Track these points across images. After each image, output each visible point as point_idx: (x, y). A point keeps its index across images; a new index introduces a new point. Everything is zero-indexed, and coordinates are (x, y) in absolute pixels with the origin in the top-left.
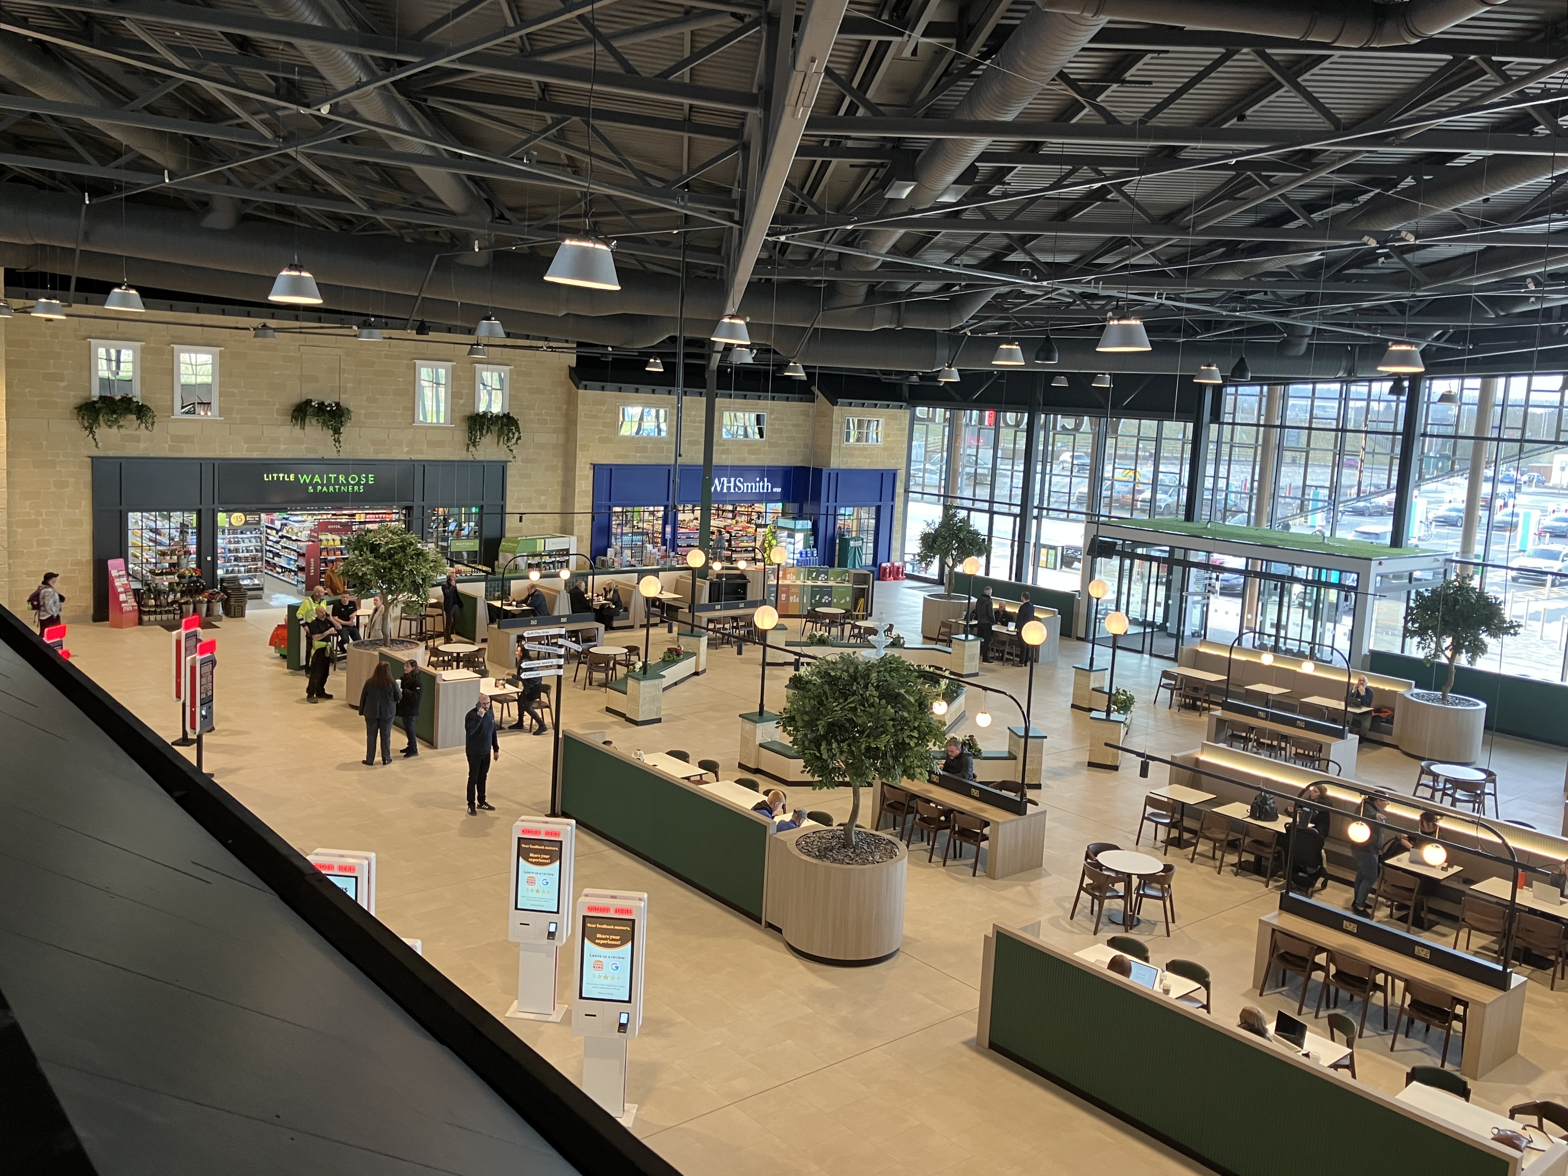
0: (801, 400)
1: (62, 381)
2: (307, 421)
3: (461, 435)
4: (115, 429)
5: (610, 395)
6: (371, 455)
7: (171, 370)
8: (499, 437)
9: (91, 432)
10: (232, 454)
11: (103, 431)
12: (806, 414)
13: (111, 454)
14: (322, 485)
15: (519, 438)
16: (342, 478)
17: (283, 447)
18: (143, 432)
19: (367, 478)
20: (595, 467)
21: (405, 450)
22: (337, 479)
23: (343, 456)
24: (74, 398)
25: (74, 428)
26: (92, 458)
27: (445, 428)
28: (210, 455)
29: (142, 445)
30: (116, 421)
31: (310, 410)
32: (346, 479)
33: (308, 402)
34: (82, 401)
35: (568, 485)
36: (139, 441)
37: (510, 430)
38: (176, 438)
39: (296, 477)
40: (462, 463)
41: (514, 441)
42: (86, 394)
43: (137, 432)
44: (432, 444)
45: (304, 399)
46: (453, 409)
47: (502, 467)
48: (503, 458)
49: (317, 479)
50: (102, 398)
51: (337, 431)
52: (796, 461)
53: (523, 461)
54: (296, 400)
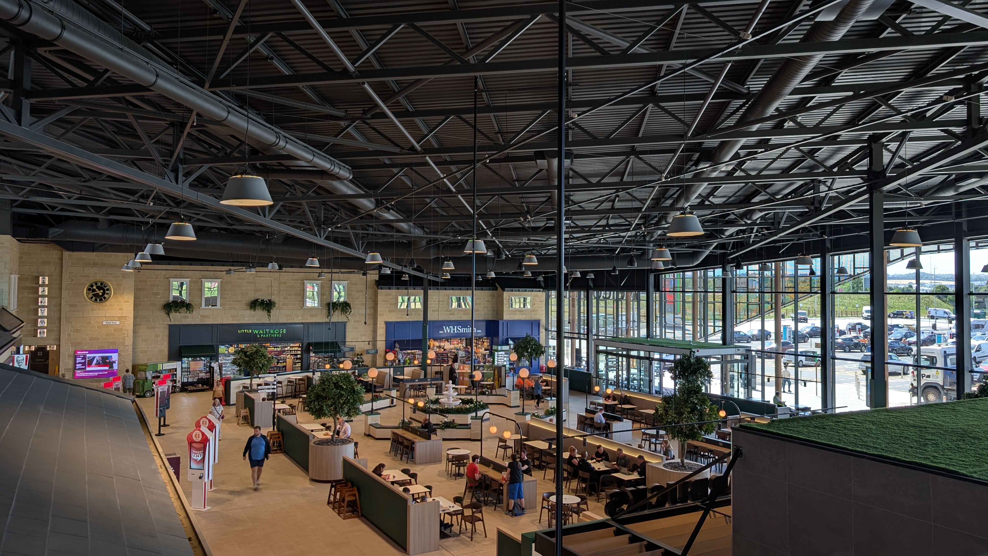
0: (489, 290)
1: (159, 295)
2: (257, 307)
3: (325, 311)
4: (178, 314)
5: (394, 292)
6: (285, 321)
7: (201, 289)
8: (342, 311)
9: (169, 315)
10: (225, 322)
11: (173, 315)
12: (493, 296)
13: (176, 323)
14: (263, 334)
15: (351, 312)
16: (272, 331)
17: (247, 319)
18: (188, 314)
19: (283, 331)
20: (387, 323)
21: (300, 318)
22: (270, 332)
23: (272, 321)
24: (163, 302)
25: (163, 314)
26: (169, 325)
27: (318, 309)
28: (216, 323)
29: (189, 319)
30: (178, 310)
31: (258, 303)
32: (274, 332)
33: (257, 300)
34: (165, 303)
35: (375, 331)
36: (187, 318)
37: (347, 309)
38: (203, 317)
39: (252, 331)
40: (326, 323)
41: (348, 313)
42: (167, 300)
43: (186, 314)
44: (312, 316)
45: (256, 299)
46: (321, 301)
47: (344, 324)
48: (345, 320)
49: (261, 332)
50: (173, 302)
51: (269, 311)
52: (490, 318)
53: (354, 321)
54: (253, 299)
